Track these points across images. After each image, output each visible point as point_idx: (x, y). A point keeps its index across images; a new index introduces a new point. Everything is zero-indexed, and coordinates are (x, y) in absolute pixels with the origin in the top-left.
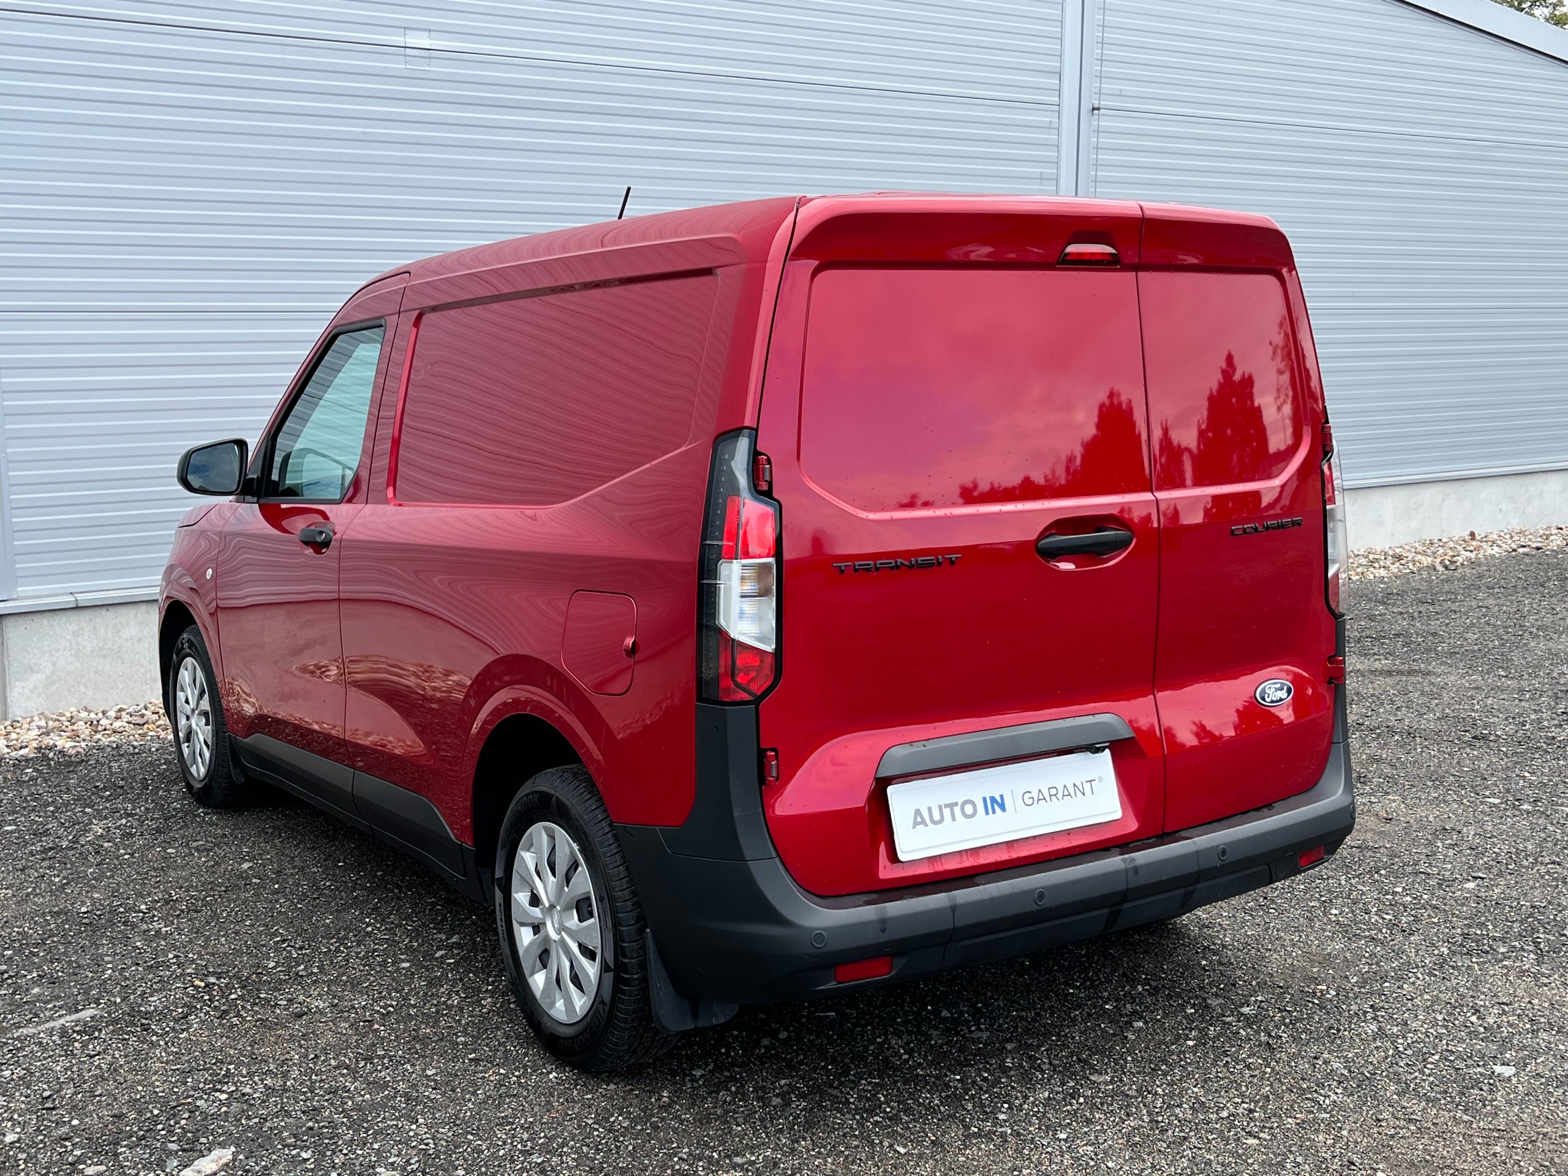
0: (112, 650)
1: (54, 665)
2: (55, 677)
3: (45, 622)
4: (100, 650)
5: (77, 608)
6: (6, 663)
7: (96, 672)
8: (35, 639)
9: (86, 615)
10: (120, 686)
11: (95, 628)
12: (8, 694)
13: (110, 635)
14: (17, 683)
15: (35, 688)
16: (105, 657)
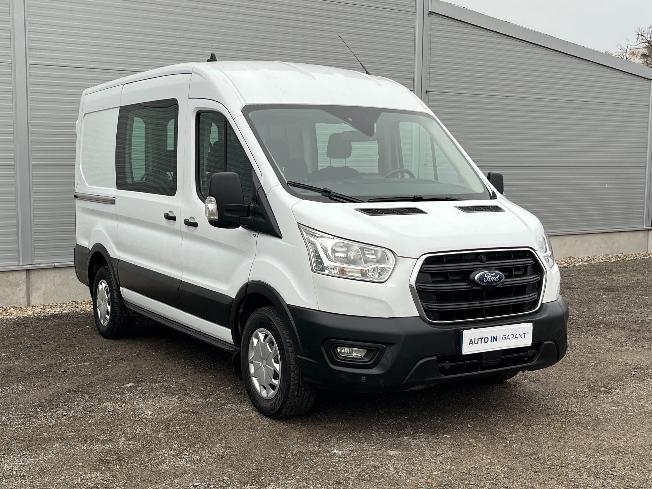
0: (66, 283)
1: (46, 287)
2: (46, 292)
3: (44, 272)
4: (62, 283)
5: (55, 268)
6: (30, 286)
7: (60, 291)
8: (40, 278)
9: (57, 271)
10: (68, 296)
11: (60, 275)
12: (30, 297)
13: (65, 278)
14: (34, 294)
15: (40, 295)
16: (63, 285)
